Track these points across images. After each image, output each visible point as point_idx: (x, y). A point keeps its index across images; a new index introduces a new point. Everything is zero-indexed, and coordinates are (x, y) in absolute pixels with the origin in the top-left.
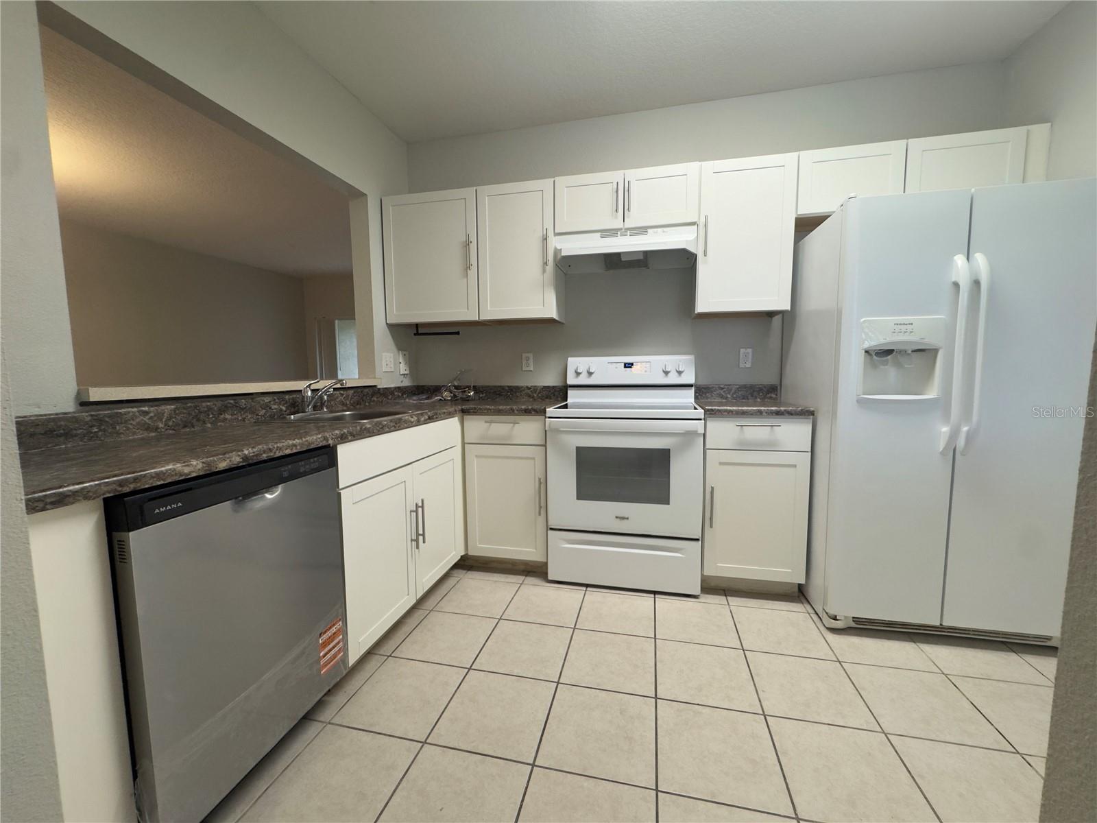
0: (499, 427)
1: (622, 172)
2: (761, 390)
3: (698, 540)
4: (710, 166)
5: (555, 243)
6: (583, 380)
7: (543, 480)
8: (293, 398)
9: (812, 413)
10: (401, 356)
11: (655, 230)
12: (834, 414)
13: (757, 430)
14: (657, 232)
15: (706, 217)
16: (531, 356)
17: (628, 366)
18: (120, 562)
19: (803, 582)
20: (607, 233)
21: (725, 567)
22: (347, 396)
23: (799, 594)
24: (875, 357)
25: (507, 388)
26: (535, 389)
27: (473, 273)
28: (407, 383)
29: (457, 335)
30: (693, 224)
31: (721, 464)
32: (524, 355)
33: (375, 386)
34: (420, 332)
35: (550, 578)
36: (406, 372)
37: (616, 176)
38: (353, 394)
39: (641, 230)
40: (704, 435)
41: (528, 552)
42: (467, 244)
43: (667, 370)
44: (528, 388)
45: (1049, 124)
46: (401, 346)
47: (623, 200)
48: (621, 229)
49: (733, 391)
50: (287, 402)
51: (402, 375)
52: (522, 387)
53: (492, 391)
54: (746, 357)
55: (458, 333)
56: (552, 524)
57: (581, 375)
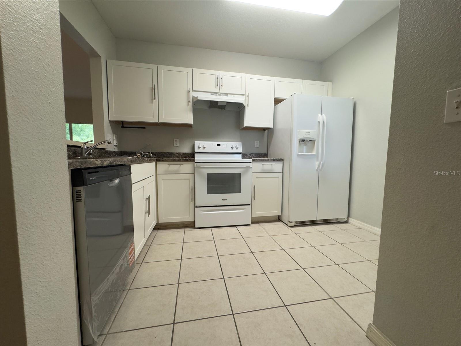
0: (174, 167)
1: (219, 72)
2: (262, 155)
3: (250, 205)
4: (249, 76)
5: (193, 94)
6: (201, 150)
7: (193, 188)
8: (75, 149)
9: (283, 160)
10: (114, 136)
11: (231, 95)
12: (290, 160)
13: (267, 166)
14: (231, 96)
15: (248, 93)
16: (178, 140)
17: (219, 145)
18: (77, 201)
19: (280, 214)
20: (213, 93)
21: (259, 213)
22: (96, 152)
23: (279, 219)
24: (300, 142)
25: (167, 153)
26: (180, 154)
27: (155, 102)
28: (116, 150)
29: (144, 129)
30: (244, 95)
31: (257, 178)
32: (175, 140)
33: (105, 149)
34: (124, 126)
35: (196, 226)
36: (117, 145)
37: (217, 73)
38: (98, 151)
39: (226, 94)
40: (252, 167)
41: (187, 218)
42: (153, 89)
43: (233, 147)
44: (177, 153)
45: (332, 83)
46: (114, 132)
47: (219, 82)
48: (218, 93)
49: (253, 156)
50: (72, 151)
51: (115, 145)
52: (174, 153)
53: (160, 154)
54: (257, 144)
55: (145, 128)
56: (197, 205)
57: (200, 148)
